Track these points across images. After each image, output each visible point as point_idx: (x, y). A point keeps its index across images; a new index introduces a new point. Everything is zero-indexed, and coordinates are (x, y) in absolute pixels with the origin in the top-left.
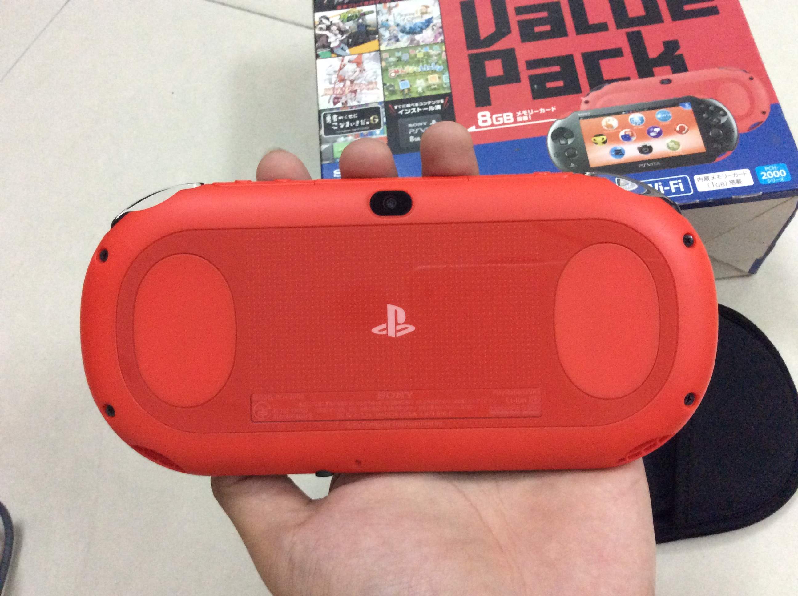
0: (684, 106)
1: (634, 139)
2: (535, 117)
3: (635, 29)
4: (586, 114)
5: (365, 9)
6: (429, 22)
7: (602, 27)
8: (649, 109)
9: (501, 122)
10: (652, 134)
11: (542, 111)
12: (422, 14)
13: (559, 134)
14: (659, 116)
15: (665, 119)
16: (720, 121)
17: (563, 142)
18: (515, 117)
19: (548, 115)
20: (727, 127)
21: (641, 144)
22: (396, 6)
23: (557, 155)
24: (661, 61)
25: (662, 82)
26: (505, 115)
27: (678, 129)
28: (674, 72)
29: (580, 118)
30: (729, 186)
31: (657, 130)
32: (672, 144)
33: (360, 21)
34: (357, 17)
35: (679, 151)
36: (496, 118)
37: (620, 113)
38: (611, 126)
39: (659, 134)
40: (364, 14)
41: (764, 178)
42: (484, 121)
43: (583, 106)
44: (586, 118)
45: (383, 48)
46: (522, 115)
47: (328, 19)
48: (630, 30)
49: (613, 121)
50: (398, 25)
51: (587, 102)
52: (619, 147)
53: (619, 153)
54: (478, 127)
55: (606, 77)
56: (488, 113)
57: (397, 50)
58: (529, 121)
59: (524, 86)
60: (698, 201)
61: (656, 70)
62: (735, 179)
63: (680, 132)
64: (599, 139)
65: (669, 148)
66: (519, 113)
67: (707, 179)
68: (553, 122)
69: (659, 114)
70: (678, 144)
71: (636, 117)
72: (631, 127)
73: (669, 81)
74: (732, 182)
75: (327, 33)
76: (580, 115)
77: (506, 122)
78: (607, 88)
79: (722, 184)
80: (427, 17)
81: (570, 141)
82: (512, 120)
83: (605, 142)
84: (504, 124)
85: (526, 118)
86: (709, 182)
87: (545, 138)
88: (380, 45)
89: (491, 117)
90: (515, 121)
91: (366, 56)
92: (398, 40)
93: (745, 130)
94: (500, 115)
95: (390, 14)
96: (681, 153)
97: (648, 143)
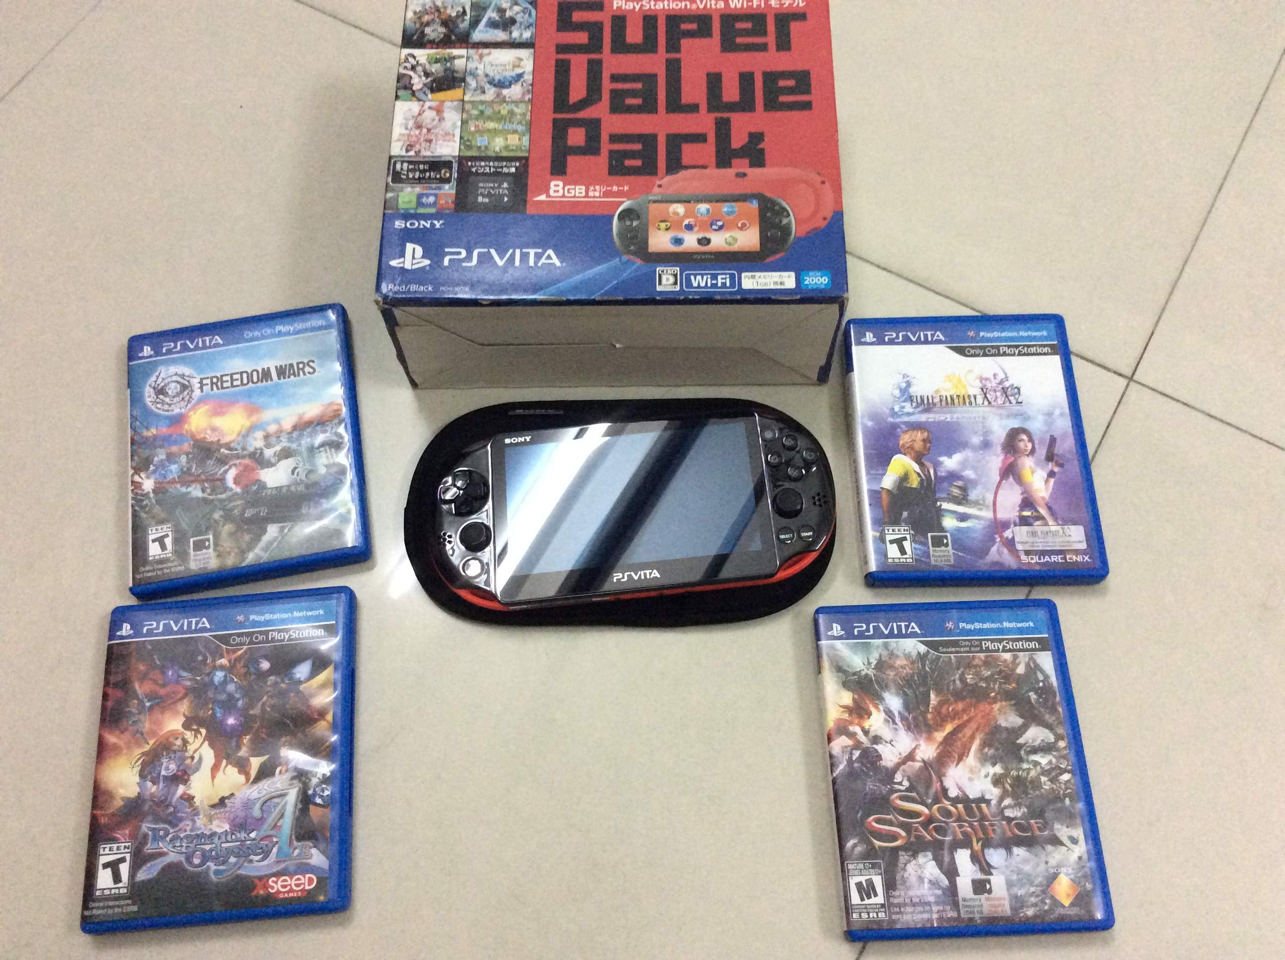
0: (752, 202)
1: (696, 229)
2: (606, 194)
3: (725, 115)
4: (655, 198)
5: (456, 52)
6: (520, 76)
7: (694, 108)
8: (717, 201)
9: (573, 194)
10: (714, 227)
11: (615, 188)
12: (514, 66)
13: (627, 214)
14: (725, 209)
15: (728, 213)
16: (781, 221)
17: (628, 223)
18: (587, 191)
19: (619, 194)
20: (786, 230)
21: (700, 236)
22: (489, 54)
23: (620, 234)
24: (742, 153)
25: (738, 175)
26: (577, 187)
27: (740, 225)
28: (752, 165)
29: (649, 202)
30: (772, 287)
31: (720, 223)
32: (729, 240)
33: (448, 64)
34: (445, 59)
35: (736, 247)
36: (569, 190)
37: (689, 202)
38: (677, 214)
39: (721, 228)
40: (454, 58)
41: (806, 282)
42: (555, 191)
43: (656, 190)
44: (655, 202)
45: (467, 98)
46: (595, 190)
47: (414, 57)
48: (719, 115)
49: (680, 209)
50: (487, 75)
51: (660, 186)
52: (680, 235)
53: (678, 241)
54: (548, 196)
55: (685, 161)
56: (561, 184)
57: (482, 102)
58: (600, 197)
59: (603, 160)
60: (739, 297)
61: (735, 161)
62: (779, 281)
63: (741, 229)
64: (663, 225)
65: (726, 243)
66: (592, 188)
67: (753, 277)
68: (622, 202)
69: (726, 208)
70: (735, 240)
71: (703, 207)
72: (696, 217)
73: (745, 175)
74: (775, 283)
75: (411, 73)
76: (651, 198)
77: (577, 195)
78: (683, 174)
79: (766, 284)
80: (519, 71)
81: (635, 223)
82: (584, 194)
83: (667, 229)
84: (575, 197)
85: (597, 194)
86: (755, 281)
87: (612, 217)
88: (464, 94)
89: (564, 189)
90: (587, 196)
91: (448, 104)
92: (484, 92)
93: (802, 233)
94: (573, 187)
95: (480, 63)
96: (736, 250)
97: (708, 235)
